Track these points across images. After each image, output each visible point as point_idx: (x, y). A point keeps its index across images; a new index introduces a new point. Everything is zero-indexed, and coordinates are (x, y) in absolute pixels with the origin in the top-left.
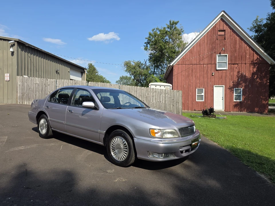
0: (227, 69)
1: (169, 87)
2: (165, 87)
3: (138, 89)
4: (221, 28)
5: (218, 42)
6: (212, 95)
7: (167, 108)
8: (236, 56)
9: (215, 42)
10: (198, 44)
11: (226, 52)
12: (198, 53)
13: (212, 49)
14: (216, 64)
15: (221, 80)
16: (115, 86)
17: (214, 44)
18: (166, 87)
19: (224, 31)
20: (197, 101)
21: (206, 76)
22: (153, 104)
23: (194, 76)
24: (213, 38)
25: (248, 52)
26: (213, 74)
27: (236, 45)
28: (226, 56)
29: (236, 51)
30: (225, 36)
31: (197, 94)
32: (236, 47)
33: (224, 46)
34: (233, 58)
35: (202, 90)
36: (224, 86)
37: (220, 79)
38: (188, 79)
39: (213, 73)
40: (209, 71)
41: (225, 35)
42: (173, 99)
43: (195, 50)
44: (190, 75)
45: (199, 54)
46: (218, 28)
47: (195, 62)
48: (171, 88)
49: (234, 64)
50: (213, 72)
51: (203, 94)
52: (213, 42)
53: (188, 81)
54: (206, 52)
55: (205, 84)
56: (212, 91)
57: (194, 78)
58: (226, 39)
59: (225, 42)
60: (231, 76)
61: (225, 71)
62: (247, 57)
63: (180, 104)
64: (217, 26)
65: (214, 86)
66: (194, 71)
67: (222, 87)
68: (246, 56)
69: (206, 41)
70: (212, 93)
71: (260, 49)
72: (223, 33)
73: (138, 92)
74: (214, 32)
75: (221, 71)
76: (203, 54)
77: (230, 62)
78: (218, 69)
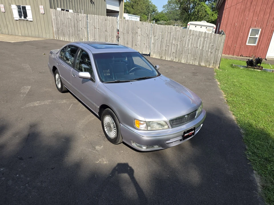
1: (212, 28)
2: (206, 28)
3: (172, 31)
6: (269, 38)
7: (203, 56)
16: (147, 26)
18: (208, 28)
20: (247, 44)
22: (187, 49)
23: (252, 11)
31: (249, 36)
35: (258, 31)
38: (243, 14)
42: (212, 46)
48: (214, 30)
51: (257, 36)
53: (242, 18)
55: (263, 23)
56: (271, 33)
57: (251, 14)
63: (220, 52)
66: (254, 3)
70: (270, 35)
73: (172, 34)
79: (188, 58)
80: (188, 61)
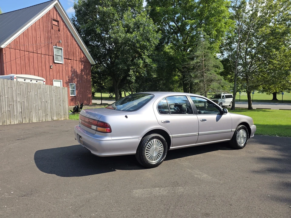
0: (63, 63)
1: (42, 82)
2: (37, 81)
4: (55, 18)
5: (53, 32)
8: (69, 51)
9: (51, 31)
10: (33, 28)
11: (61, 45)
12: (33, 39)
13: (49, 38)
14: (54, 56)
17: (50, 33)
19: (58, 21)
21: (44, 68)
22: (37, 105)
23: (31, 67)
24: (48, 26)
25: (77, 49)
26: (52, 67)
27: (68, 39)
28: (62, 49)
29: (69, 46)
30: (59, 28)
32: (68, 42)
33: (59, 37)
34: (67, 53)
36: (62, 80)
37: (58, 73)
38: (25, 69)
39: (51, 66)
40: (47, 63)
41: (59, 26)
43: (30, 34)
44: (27, 65)
46: (52, 16)
47: (31, 49)
49: (68, 59)
50: (51, 64)
52: (48, 30)
54: (42, 39)
57: (32, 70)
58: (60, 31)
59: (59, 34)
60: (67, 71)
61: (61, 65)
63: (66, 103)
64: (52, 14)
65: (53, 80)
66: (31, 60)
67: (60, 82)
68: (76, 54)
71: (86, 49)
72: (56, 23)
73: (14, 89)
74: (48, 19)
75: (58, 64)
76: (39, 42)
77: (65, 56)
78: (55, 62)
79: (40, 116)
80: (40, 119)
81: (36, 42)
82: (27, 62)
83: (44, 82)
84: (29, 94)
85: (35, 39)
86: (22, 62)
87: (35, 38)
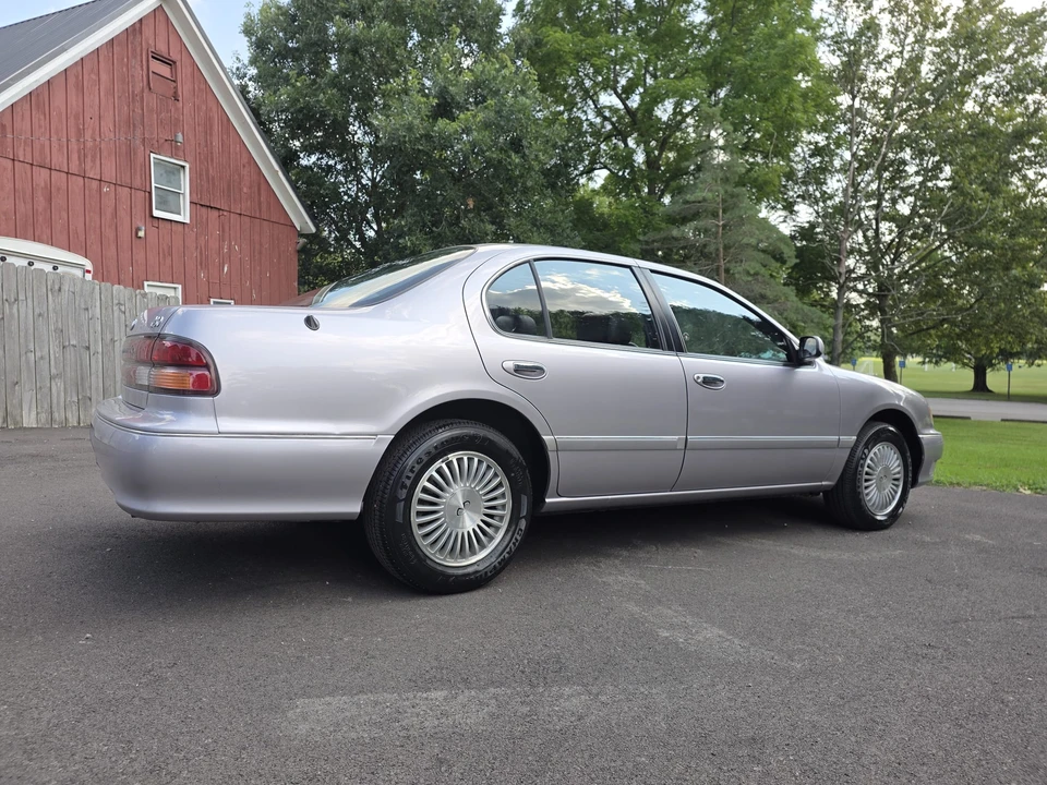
0: (188, 221)
1: (79, 273)
4: (162, 48)
5: (151, 100)
8: (213, 178)
9: (142, 98)
10: (71, 80)
11: (181, 154)
12: (72, 121)
13: (130, 124)
14: (150, 193)
15: (168, 261)
17: (138, 104)
18: (61, 268)
19: (170, 63)
21: (109, 234)
24: (133, 76)
25: (245, 172)
26: (141, 234)
27: (211, 135)
28: (183, 167)
29: (212, 160)
30: (176, 88)
32: (211, 143)
33: (176, 124)
34: (205, 184)
36: (180, 286)
37: (164, 258)
39: (138, 229)
40: (123, 214)
41: (175, 81)
43: (58, 100)
44: (41, 219)
45: (79, 129)
46: (151, 42)
47: (58, 160)
49: (207, 207)
50: (138, 222)
52: (133, 92)
54: (107, 124)
55: (108, 272)
58: (180, 99)
59: (177, 109)
60: (201, 253)
61: (180, 227)
62: (245, 190)
64: (148, 32)
65: (146, 283)
66: (59, 201)
67: (173, 292)
68: (241, 190)
69: (104, 77)
71: (280, 174)
72: (164, 70)
74: (134, 50)
75: (168, 225)
76: (94, 132)
77: (195, 195)
78: (156, 213)
81: (80, 133)
82: (40, 209)
83: (89, 272)
84: (11, 309)
85: (77, 125)
86: (21, 208)
87: (77, 117)
